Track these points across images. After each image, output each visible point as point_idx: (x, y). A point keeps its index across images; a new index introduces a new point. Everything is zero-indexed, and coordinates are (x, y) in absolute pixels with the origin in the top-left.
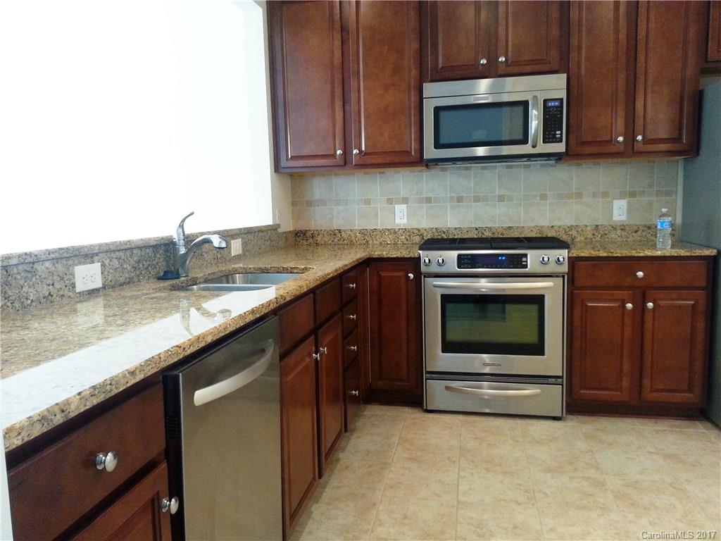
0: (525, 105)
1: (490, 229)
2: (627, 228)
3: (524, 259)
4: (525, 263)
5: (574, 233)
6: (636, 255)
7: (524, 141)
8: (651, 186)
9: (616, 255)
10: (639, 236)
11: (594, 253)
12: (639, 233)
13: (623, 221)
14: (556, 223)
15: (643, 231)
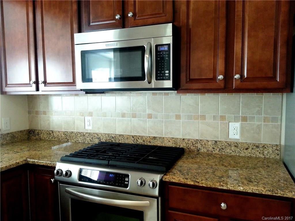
0: (142, 49)
1: (142, 137)
2: (240, 145)
3: (127, 179)
4: (127, 183)
5: (199, 146)
6: (219, 187)
7: (142, 78)
8: (259, 113)
9: (201, 185)
10: (250, 153)
11: (183, 181)
12: (249, 150)
13: (237, 139)
14: (187, 137)
15: (253, 149)
